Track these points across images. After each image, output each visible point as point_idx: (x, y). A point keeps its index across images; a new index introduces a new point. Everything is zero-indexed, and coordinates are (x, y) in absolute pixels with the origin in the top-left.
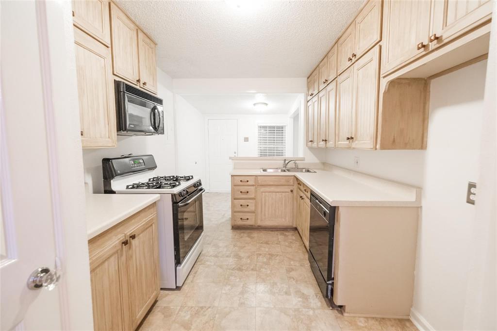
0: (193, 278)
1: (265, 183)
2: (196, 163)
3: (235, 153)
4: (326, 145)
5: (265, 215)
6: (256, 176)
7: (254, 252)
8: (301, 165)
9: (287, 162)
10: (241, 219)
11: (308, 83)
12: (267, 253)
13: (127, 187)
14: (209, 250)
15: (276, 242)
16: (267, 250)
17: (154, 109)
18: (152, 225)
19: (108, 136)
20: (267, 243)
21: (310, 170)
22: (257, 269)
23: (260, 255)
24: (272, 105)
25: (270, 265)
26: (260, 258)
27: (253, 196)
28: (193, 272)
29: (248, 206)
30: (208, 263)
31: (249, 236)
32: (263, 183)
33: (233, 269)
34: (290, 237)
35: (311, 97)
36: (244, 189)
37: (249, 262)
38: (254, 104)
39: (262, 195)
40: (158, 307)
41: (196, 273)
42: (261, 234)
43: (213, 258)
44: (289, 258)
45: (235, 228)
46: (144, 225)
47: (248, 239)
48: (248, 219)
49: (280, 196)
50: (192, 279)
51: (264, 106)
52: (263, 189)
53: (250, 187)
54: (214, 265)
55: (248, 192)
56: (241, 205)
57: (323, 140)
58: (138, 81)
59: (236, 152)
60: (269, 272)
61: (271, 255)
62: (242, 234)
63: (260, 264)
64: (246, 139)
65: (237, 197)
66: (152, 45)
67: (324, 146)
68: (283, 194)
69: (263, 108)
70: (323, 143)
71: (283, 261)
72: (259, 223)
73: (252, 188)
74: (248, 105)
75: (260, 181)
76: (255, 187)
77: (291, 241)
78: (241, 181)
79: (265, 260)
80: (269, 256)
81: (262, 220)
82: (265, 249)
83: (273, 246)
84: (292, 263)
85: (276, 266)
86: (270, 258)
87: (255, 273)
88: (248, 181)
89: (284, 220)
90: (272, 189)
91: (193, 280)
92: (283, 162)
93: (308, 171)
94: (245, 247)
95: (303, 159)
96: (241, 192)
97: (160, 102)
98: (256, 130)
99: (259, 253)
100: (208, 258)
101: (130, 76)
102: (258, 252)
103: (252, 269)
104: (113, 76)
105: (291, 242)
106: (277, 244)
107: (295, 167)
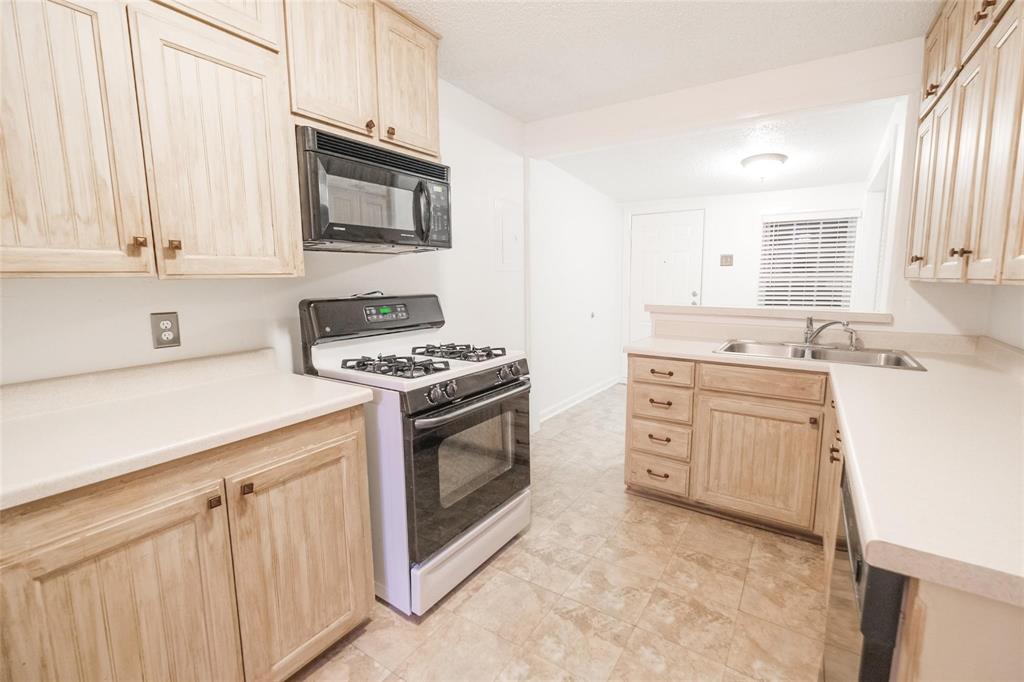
0: (464, 601)
1: (723, 386)
2: (593, 316)
3: (694, 295)
4: (965, 273)
5: (718, 477)
6: (696, 362)
7: (652, 579)
8: (872, 337)
9: (816, 326)
10: (649, 471)
11: (929, 51)
12: (688, 599)
13: (345, 363)
14: (542, 535)
15: (735, 568)
16: (694, 585)
17: (420, 189)
18: (338, 461)
19: (271, 252)
20: (704, 563)
21: (906, 358)
22: (630, 641)
23: (664, 594)
24: (802, 158)
25: (675, 642)
26: (658, 609)
27: (684, 417)
28: (474, 586)
29: (668, 440)
30: (519, 571)
31: (662, 526)
32: (717, 385)
33: (566, 615)
34: (792, 564)
35: (932, 99)
36: (660, 394)
37: (619, 606)
38: (744, 162)
39: (712, 417)
40: (356, 648)
41: (476, 589)
42: (703, 527)
43: (537, 560)
44: (755, 644)
45: (637, 492)
46: (302, 461)
47: (653, 533)
48: (667, 476)
49: (772, 431)
50: (460, 602)
51: (777, 162)
52: (716, 401)
53: (676, 391)
54: (529, 582)
55: (669, 404)
56: (651, 436)
57: (953, 252)
58: (370, 125)
59: (698, 292)
60: (660, 668)
61: (698, 608)
62: (646, 514)
63: (649, 627)
64: (727, 260)
65: (639, 411)
66: (423, 39)
67: (959, 275)
68: (784, 427)
69: (771, 170)
70: (956, 262)
71: (727, 646)
72: (699, 494)
73: (685, 395)
74: (725, 164)
75: (706, 378)
76: (691, 392)
77: (791, 578)
78: (653, 371)
79: (670, 620)
80: (687, 609)
81: (707, 489)
82: (690, 582)
83: (719, 577)
84: (758, 665)
85: (693, 656)
86: (688, 620)
87: (617, 651)
88: (671, 374)
89: (780, 504)
90: (746, 405)
91: (460, 606)
92: (804, 325)
93: (898, 363)
94: (632, 553)
95: (888, 321)
96: (652, 401)
97: (439, 173)
98: (758, 233)
99: (665, 587)
100: (528, 555)
101: (346, 116)
102: (661, 585)
103: (616, 638)
104: (293, 116)
105: (788, 585)
106: (736, 575)
107: (848, 342)
